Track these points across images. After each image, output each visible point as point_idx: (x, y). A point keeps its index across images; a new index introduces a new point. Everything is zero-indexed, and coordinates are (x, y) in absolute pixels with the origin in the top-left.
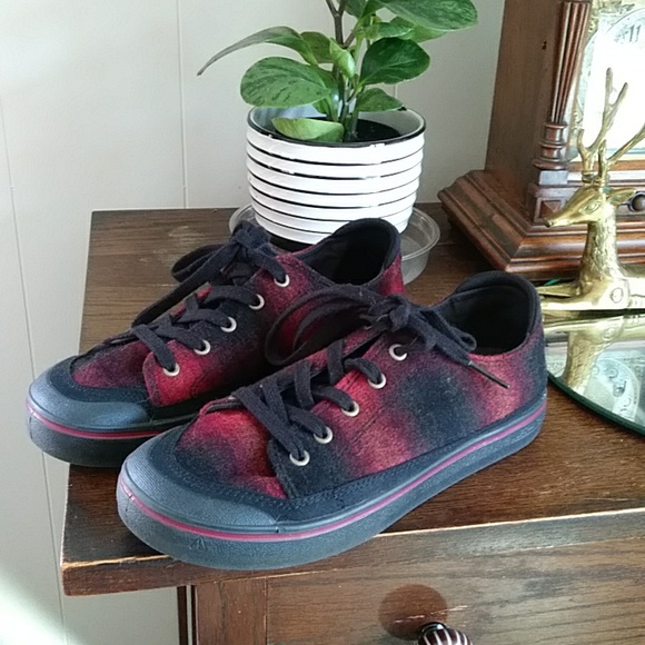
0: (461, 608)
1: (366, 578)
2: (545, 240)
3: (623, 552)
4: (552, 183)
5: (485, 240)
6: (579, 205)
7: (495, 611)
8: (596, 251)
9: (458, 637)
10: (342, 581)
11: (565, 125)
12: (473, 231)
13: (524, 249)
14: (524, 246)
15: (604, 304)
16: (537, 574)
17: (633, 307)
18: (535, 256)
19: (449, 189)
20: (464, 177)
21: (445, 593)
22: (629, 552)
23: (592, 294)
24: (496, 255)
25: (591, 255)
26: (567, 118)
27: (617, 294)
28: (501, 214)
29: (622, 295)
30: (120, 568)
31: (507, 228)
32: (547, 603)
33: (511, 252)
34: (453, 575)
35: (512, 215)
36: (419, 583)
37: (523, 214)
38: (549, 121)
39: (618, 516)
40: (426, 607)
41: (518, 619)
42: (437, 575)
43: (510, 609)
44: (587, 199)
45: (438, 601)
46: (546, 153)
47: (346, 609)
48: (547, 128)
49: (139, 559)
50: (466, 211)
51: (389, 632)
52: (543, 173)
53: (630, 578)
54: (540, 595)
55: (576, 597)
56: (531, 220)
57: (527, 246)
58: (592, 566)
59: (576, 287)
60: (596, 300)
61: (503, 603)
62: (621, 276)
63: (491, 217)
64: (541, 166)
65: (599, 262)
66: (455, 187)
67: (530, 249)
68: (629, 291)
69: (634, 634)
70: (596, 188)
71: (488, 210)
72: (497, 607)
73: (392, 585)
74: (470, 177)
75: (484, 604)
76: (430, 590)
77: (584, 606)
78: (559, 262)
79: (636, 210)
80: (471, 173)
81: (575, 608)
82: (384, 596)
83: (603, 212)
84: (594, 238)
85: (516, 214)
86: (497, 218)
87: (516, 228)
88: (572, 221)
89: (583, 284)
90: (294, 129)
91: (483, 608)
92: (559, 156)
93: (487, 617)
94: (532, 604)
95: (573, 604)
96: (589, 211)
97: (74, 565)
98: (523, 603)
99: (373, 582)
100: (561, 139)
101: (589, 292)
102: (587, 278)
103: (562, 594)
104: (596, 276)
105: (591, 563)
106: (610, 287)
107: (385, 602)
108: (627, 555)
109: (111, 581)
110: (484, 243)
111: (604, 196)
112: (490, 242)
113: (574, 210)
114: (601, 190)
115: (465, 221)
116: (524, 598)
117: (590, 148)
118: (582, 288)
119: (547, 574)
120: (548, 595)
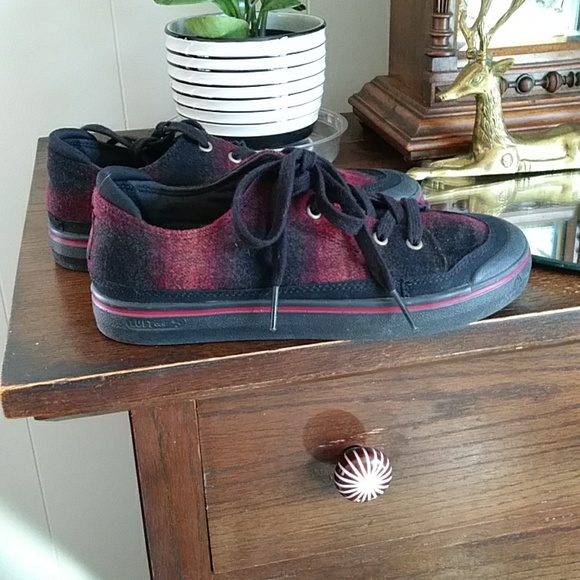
0: (378, 430)
1: (288, 405)
2: (441, 121)
3: (520, 371)
4: (443, 70)
5: (389, 129)
6: (466, 79)
7: (410, 433)
8: (485, 121)
9: (375, 452)
10: (266, 408)
11: (451, 14)
12: (379, 123)
13: (423, 129)
14: (422, 126)
15: (496, 170)
16: (444, 395)
17: (523, 170)
18: (433, 135)
19: (358, 94)
20: (371, 82)
21: (362, 417)
22: (526, 370)
23: (484, 161)
24: (398, 138)
25: (481, 126)
26: (452, 8)
27: (507, 159)
28: (402, 105)
29: (512, 160)
30: (53, 390)
31: (407, 114)
32: (457, 423)
33: (411, 132)
34: (367, 400)
35: (411, 104)
36: (336, 408)
37: (421, 102)
38: (436, 11)
39: (504, 322)
40: (346, 432)
41: (431, 439)
42: (352, 400)
43: (423, 431)
44: (472, 73)
45: (356, 425)
46: (436, 41)
47: (272, 436)
48: (434, 18)
49: (70, 380)
50: (373, 109)
51: (315, 457)
52: (435, 60)
53: (529, 396)
54: (449, 415)
55: (482, 416)
56: (428, 105)
57: (425, 126)
58: (494, 386)
59: (470, 158)
60: (489, 166)
61: (416, 425)
62: (509, 142)
63: (394, 109)
64: (432, 54)
65: (488, 132)
66: (364, 91)
67: (428, 129)
68: (518, 157)
69: (538, 451)
70: (480, 61)
71: (391, 104)
72: (411, 428)
73: (313, 411)
74: (376, 82)
75: (399, 426)
76: (348, 415)
77: (490, 425)
78: (454, 139)
79: (523, 91)
80: (376, 79)
81: (482, 427)
82: (305, 422)
83: (488, 85)
84: (482, 110)
85: (415, 103)
86: (399, 109)
87: (415, 114)
88: (460, 95)
89: (476, 153)
90: (205, 28)
91: (398, 430)
92: (448, 44)
93: (402, 440)
94: (443, 425)
95: (480, 424)
96: (474, 82)
97: (11, 388)
98: (434, 424)
99: (294, 409)
100: (448, 28)
101: (483, 159)
102: (480, 147)
103: (469, 414)
104: (486, 144)
105: (493, 383)
106: (500, 153)
107: (307, 427)
108: (525, 373)
109: (47, 403)
110: (388, 130)
111: (487, 68)
112: (393, 128)
113: (462, 84)
114: (484, 63)
115: (372, 117)
116: (435, 419)
117: (472, 28)
118: (475, 157)
119: (454, 395)
120: (456, 416)
